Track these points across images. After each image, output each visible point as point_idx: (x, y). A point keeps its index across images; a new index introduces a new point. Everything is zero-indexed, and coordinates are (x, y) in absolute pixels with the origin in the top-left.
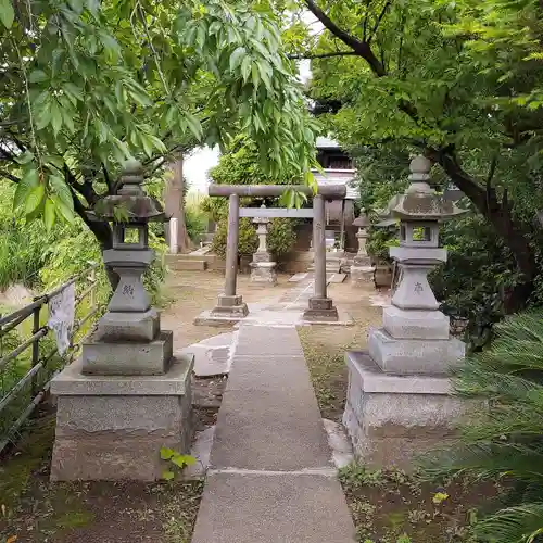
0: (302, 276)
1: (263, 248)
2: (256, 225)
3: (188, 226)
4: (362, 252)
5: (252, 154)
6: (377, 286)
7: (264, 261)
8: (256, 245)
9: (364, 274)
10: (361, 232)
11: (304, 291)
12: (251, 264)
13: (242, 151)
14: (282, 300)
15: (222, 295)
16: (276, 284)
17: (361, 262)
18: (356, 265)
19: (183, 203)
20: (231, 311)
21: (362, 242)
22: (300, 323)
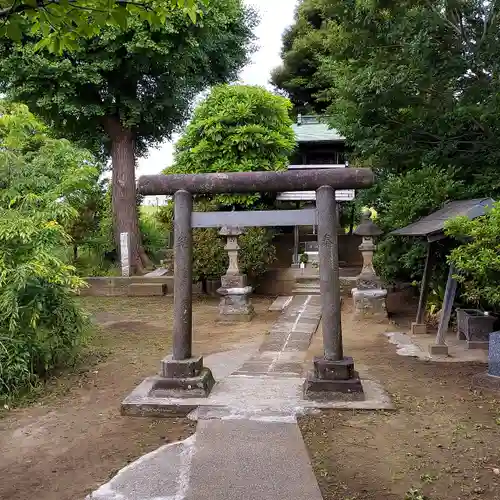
0: (285, 302)
1: (233, 268)
2: (225, 239)
3: (145, 241)
4: (368, 270)
5: (216, 147)
6: (391, 315)
7: (236, 286)
8: (225, 264)
9: (372, 299)
10: (366, 243)
11: (293, 327)
12: (219, 290)
13: (203, 144)
14: (264, 347)
15: (168, 359)
16: (253, 316)
17: (368, 283)
18: (360, 288)
19: (138, 214)
20: (184, 387)
21: (367, 257)
22: (300, 407)
